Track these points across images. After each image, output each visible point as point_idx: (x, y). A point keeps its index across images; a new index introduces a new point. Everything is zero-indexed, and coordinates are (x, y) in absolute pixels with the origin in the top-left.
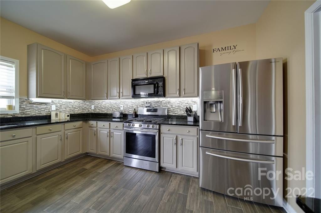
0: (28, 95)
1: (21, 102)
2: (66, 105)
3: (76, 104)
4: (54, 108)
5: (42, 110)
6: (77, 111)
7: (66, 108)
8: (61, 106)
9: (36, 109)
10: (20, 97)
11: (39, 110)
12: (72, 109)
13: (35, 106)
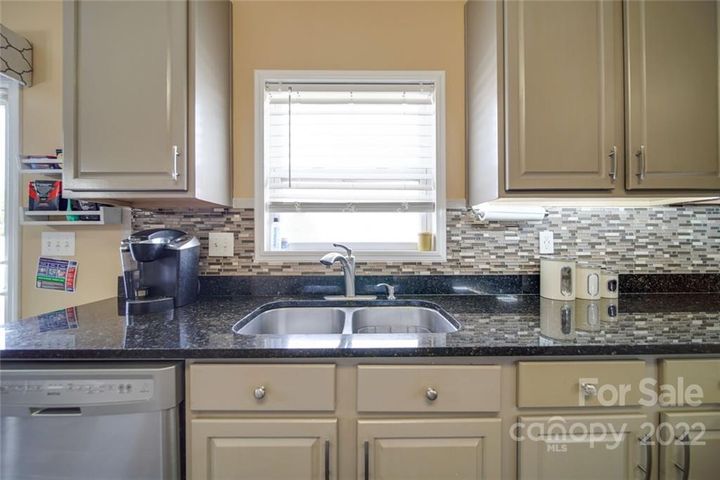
0: (468, 194)
1: (452, 222)
2: (594, 230)
3: (637, 223)
4: (547, 243)
5: (509, 250)
6: (648, 262)
7: (593, 245)
8: (573, 233)
9: (490, 246)
10: (447, 203)
11: (501, 253)
12: (621, 249)
13: (486, 235)
